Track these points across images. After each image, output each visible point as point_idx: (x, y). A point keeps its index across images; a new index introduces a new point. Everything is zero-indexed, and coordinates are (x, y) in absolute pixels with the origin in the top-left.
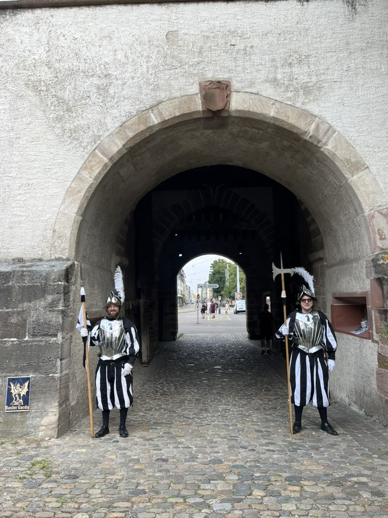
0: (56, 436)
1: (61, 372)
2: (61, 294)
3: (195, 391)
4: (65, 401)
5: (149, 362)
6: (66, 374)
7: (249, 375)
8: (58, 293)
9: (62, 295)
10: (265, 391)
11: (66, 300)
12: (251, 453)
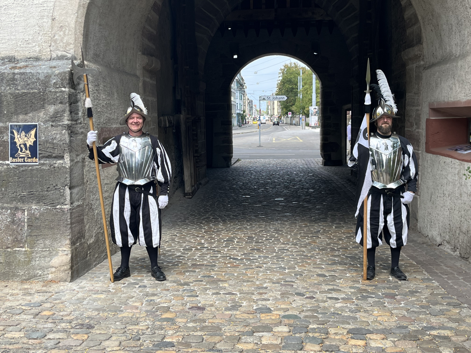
0: (69, 279)
1: (72, 203)
2: (65, 104)
3: (248, 227)
4: (78, 238)
5: (193, 193)
6: (78, 206)
7: (319, 209)
8: (61, 103)
9: (67, 105)
10: (336, 227)
11: (73, 112)
12: (308, 301)
